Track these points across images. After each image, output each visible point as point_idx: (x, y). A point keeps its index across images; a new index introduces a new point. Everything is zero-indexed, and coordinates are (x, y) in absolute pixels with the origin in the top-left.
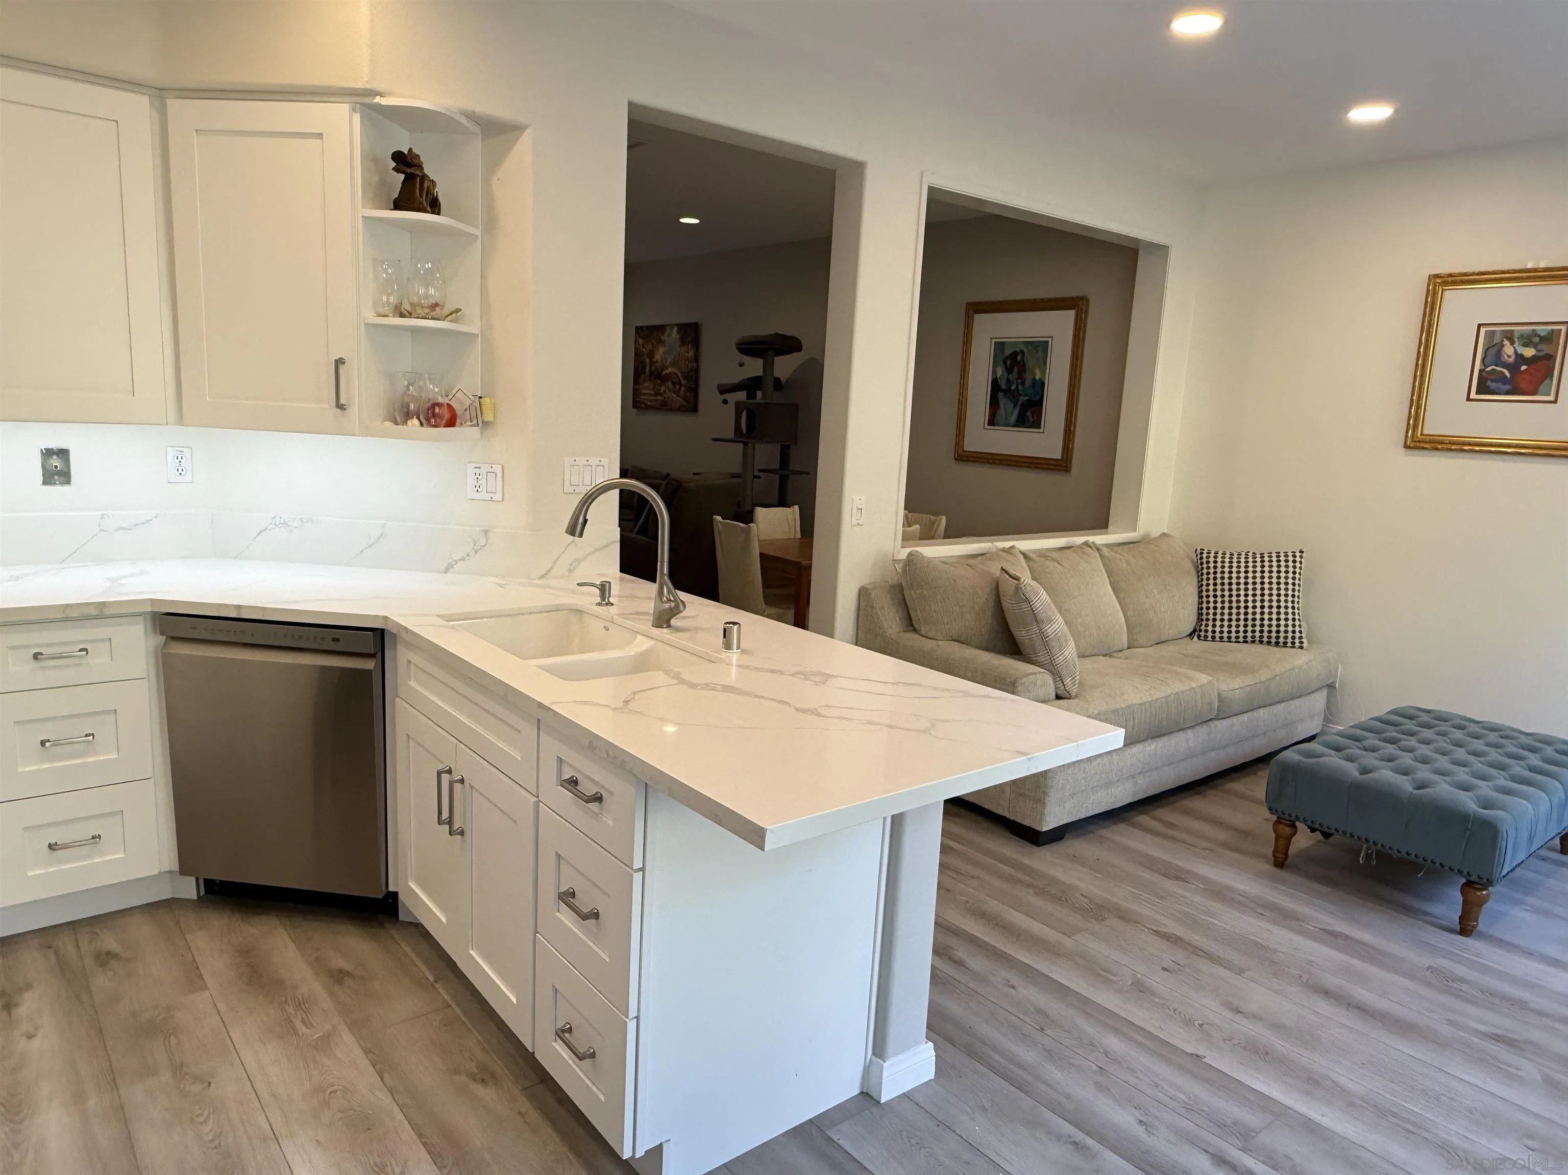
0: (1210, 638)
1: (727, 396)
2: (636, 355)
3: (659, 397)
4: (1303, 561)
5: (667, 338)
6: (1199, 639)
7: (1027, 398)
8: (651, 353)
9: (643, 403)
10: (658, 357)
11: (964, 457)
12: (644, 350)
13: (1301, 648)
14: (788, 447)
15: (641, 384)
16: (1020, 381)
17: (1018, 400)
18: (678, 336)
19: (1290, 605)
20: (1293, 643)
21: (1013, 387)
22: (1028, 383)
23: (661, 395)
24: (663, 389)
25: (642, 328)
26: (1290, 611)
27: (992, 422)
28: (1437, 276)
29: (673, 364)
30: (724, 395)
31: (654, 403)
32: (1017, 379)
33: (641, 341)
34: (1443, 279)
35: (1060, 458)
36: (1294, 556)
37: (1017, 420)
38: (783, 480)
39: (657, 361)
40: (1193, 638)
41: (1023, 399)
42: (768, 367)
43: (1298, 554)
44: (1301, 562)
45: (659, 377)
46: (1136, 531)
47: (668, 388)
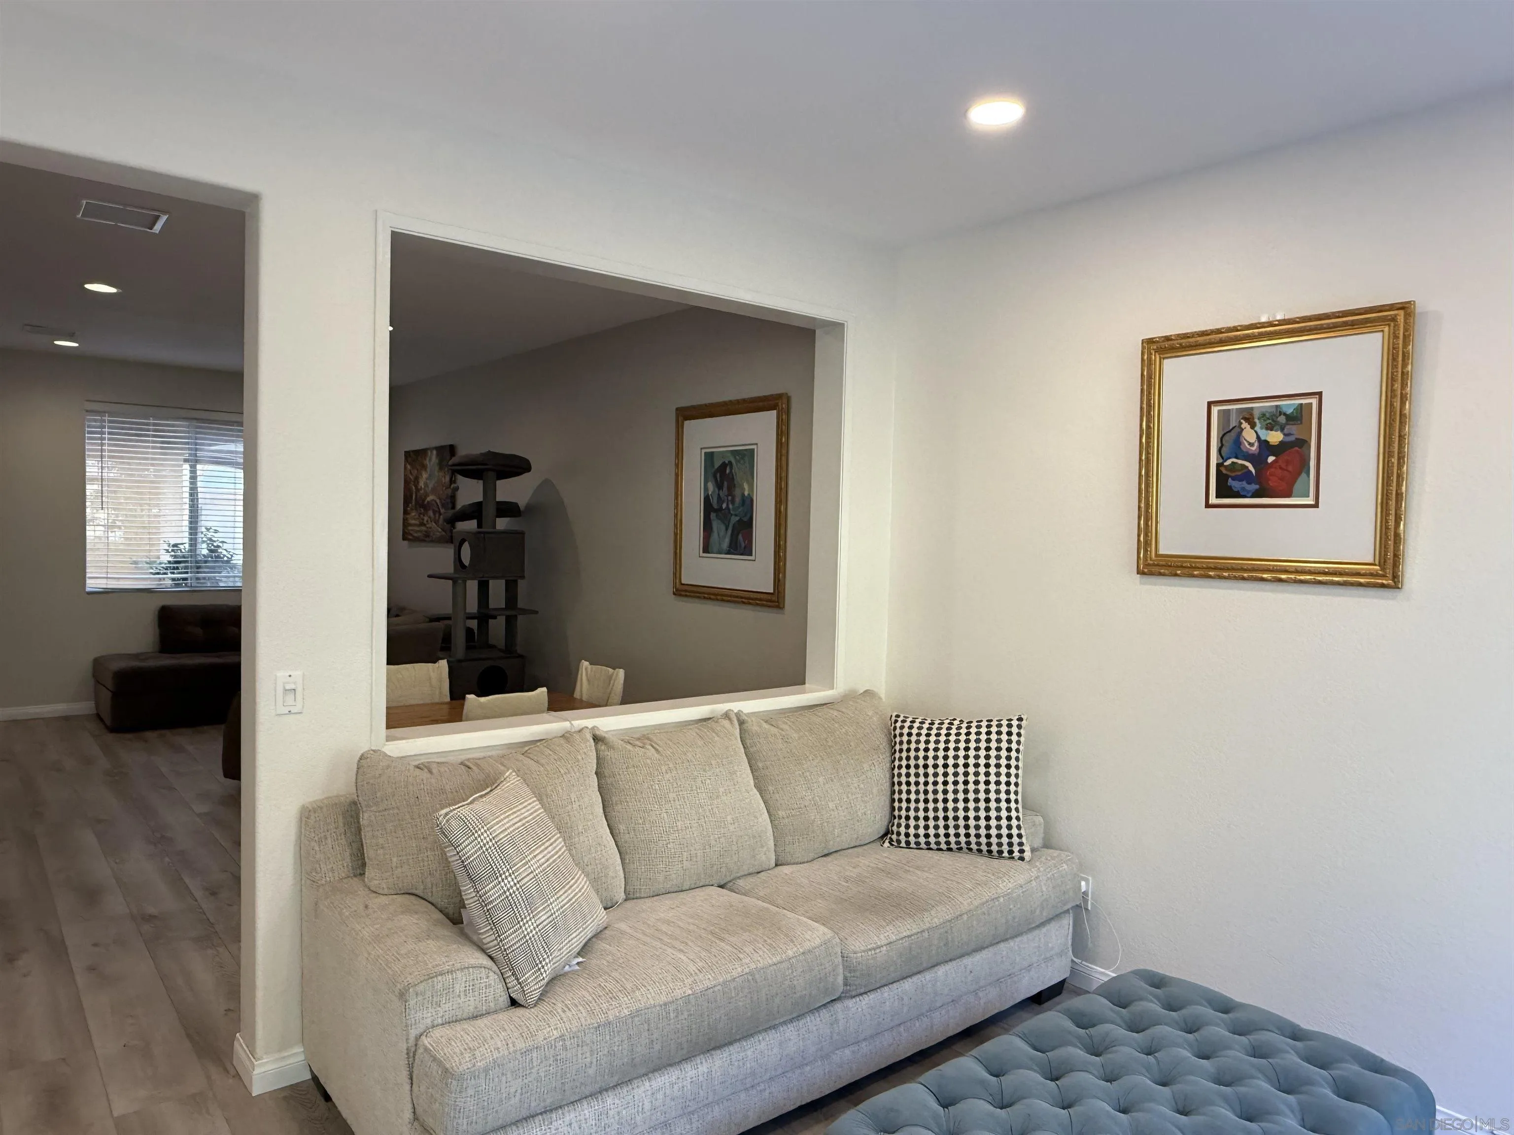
0: (903, 844)
2: (404, 481)
3: (423, 528)
4: (1022, 731)
5: (428, 463)
6: (892, 845)
7: (737, 518)
8: (417, 479)
9: (411, 535)
10: (422, 484)
11: (685, 591)
12: (410, 475)
13: (1022, 859)
14: (516, 582)
15: (409, 514)
16: (730, 498)
17: (729, 522)
18: (437, 461)
19: (1003, 796)
20: (1011, 852)
21: (724, 506)
22: (738, 500)
23: (425, 525)
24: (426, 518)
25: (409, 453)
26: (1003, 805)
27: (706, 550)
28: (1150, 341)
29: (434, 491)
31: (419, 534)
32: (727, 496)
33: (408, 467)
34: (1158, 345)
35: (772, 591)
36: (1010, 726)
37: (730, 546)
38: (510, 623)
39: (421, 488)
40: (883, 843)
41: (734, 519)
42: (490, 491)
43: (1015, 723)
44: (1019, 735)
45: (423, 506)
46: (833, 689)
47: (430, 517)
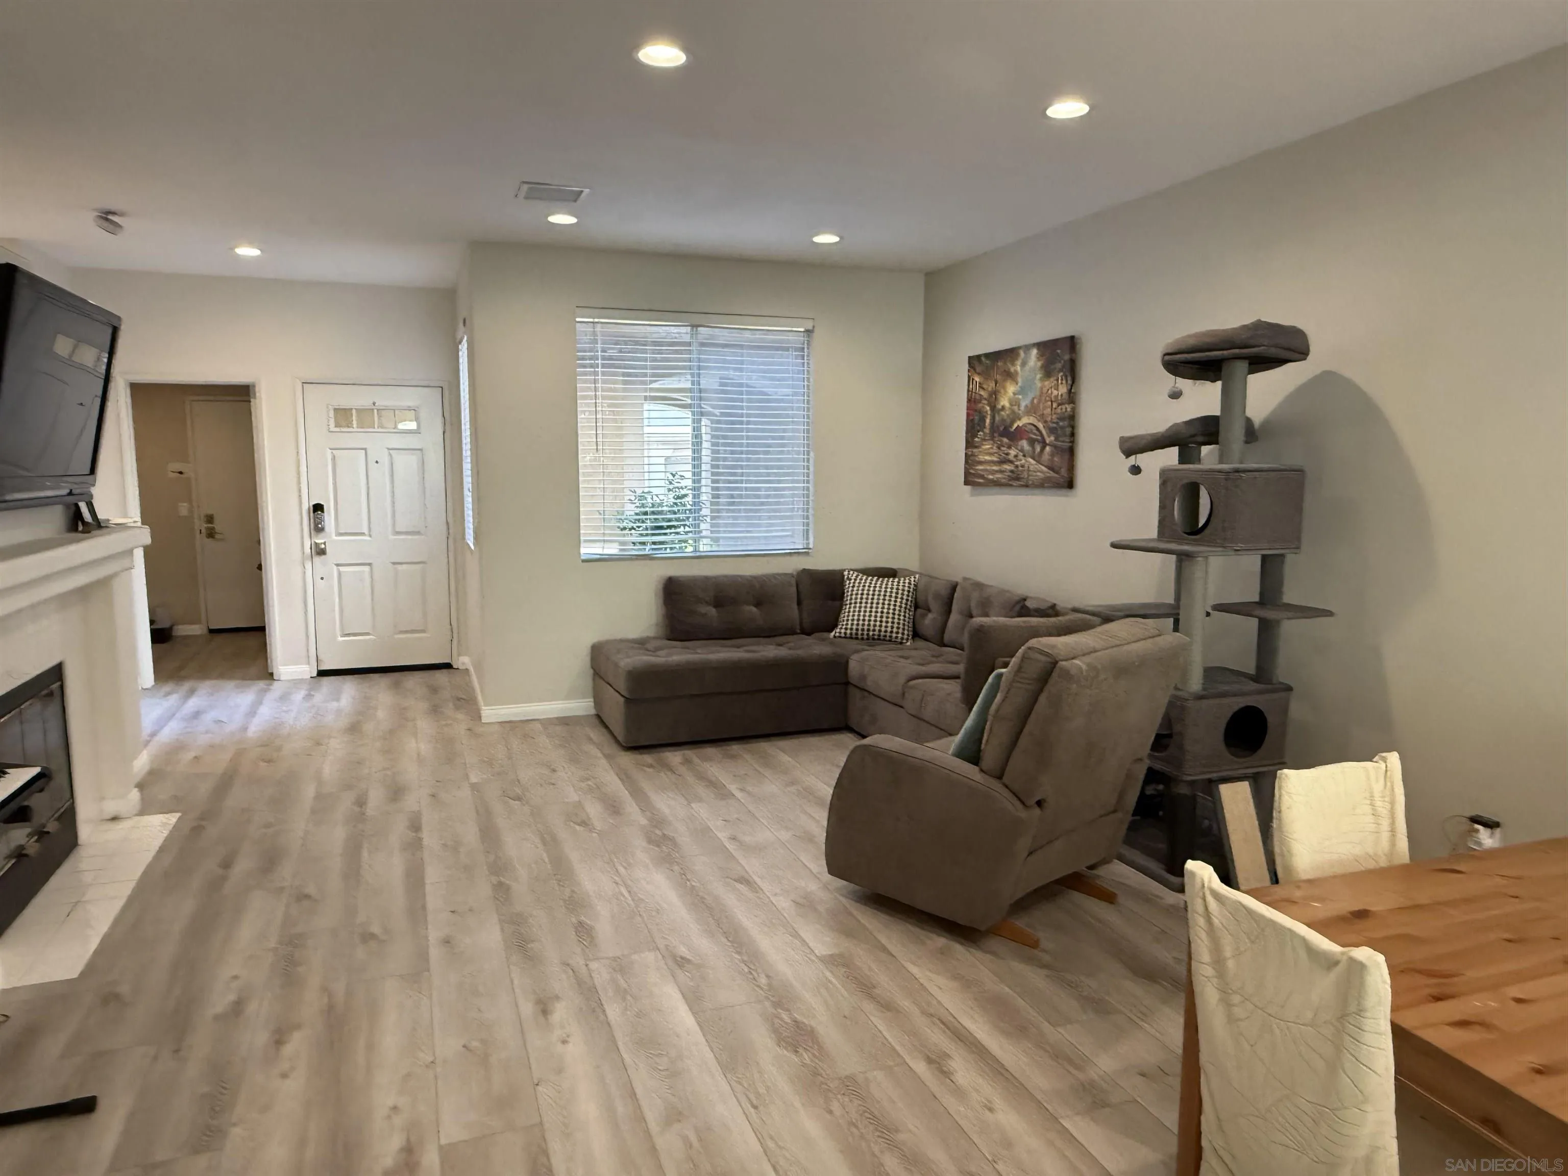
1: (1142, 459)
2: (969, 401)
3: (1007, 467)
5: (1019, 368)
8: (994, 395)
9: (982, 477)
10: (1004, 402)
12: (982, 393)
14: (1282, 558)
15: (976, 447)
18: (1039, 364)
23: (1011, 462)
24: (1013, 452)
25: (978, 357)
29: (1032, 410)
30: (1133, 457)
31: (999, 476)
33: (977, 379)
38: (1267, 630)
39: (1003, 408)
42: (1233, 396)
45: (1008, 434)
47: (1022, 450)
